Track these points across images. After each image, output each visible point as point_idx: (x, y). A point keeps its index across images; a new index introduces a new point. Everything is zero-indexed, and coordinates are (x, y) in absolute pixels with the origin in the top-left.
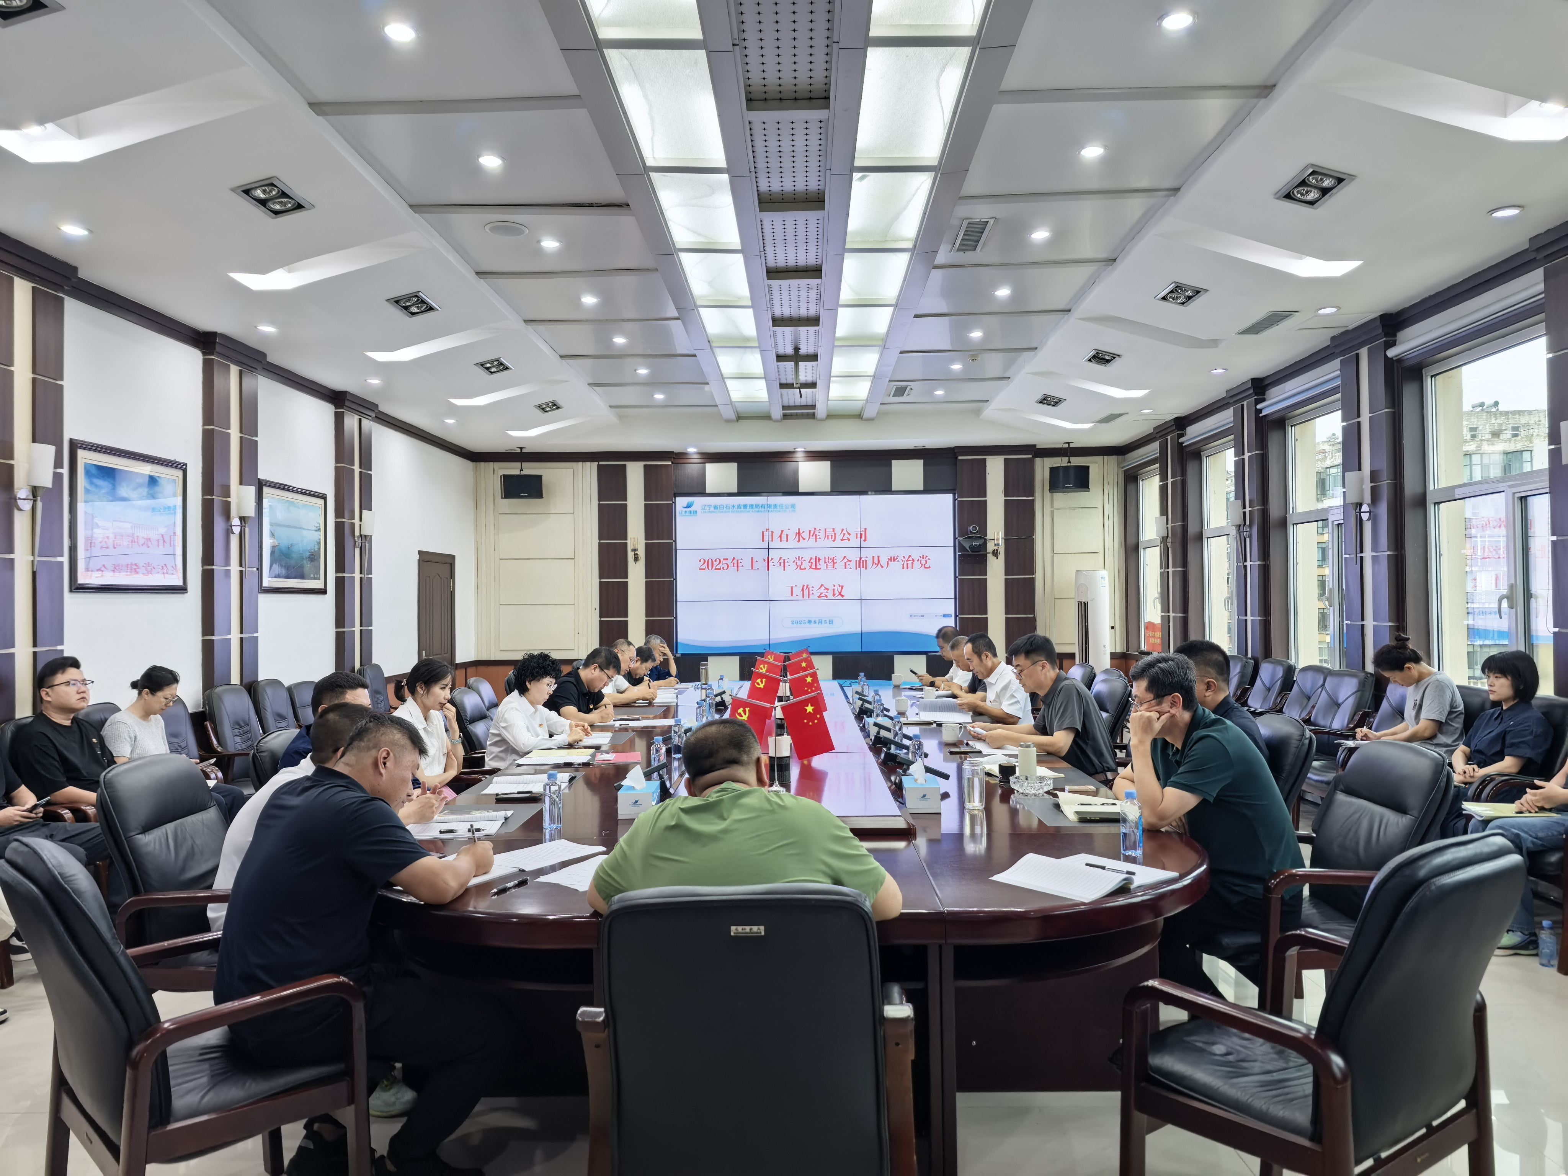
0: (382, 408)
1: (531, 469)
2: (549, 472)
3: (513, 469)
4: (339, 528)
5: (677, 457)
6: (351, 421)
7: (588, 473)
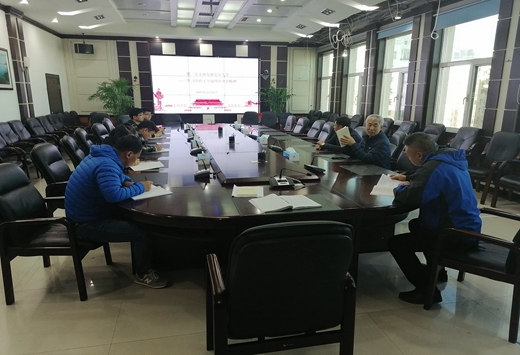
0: (25, 14)
1: (88, 42)
2: (95, 43)
3: (80, 41)
4: (15, 64)
5: (151, 40)
6: (13, 19)
7: (112, 45)
